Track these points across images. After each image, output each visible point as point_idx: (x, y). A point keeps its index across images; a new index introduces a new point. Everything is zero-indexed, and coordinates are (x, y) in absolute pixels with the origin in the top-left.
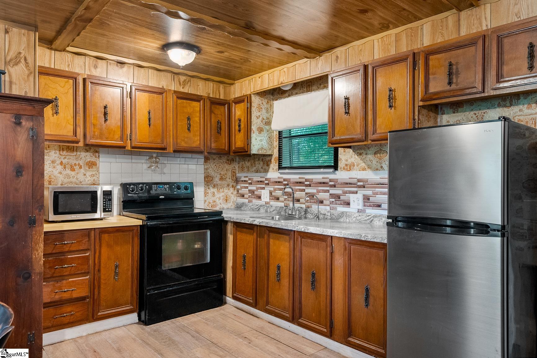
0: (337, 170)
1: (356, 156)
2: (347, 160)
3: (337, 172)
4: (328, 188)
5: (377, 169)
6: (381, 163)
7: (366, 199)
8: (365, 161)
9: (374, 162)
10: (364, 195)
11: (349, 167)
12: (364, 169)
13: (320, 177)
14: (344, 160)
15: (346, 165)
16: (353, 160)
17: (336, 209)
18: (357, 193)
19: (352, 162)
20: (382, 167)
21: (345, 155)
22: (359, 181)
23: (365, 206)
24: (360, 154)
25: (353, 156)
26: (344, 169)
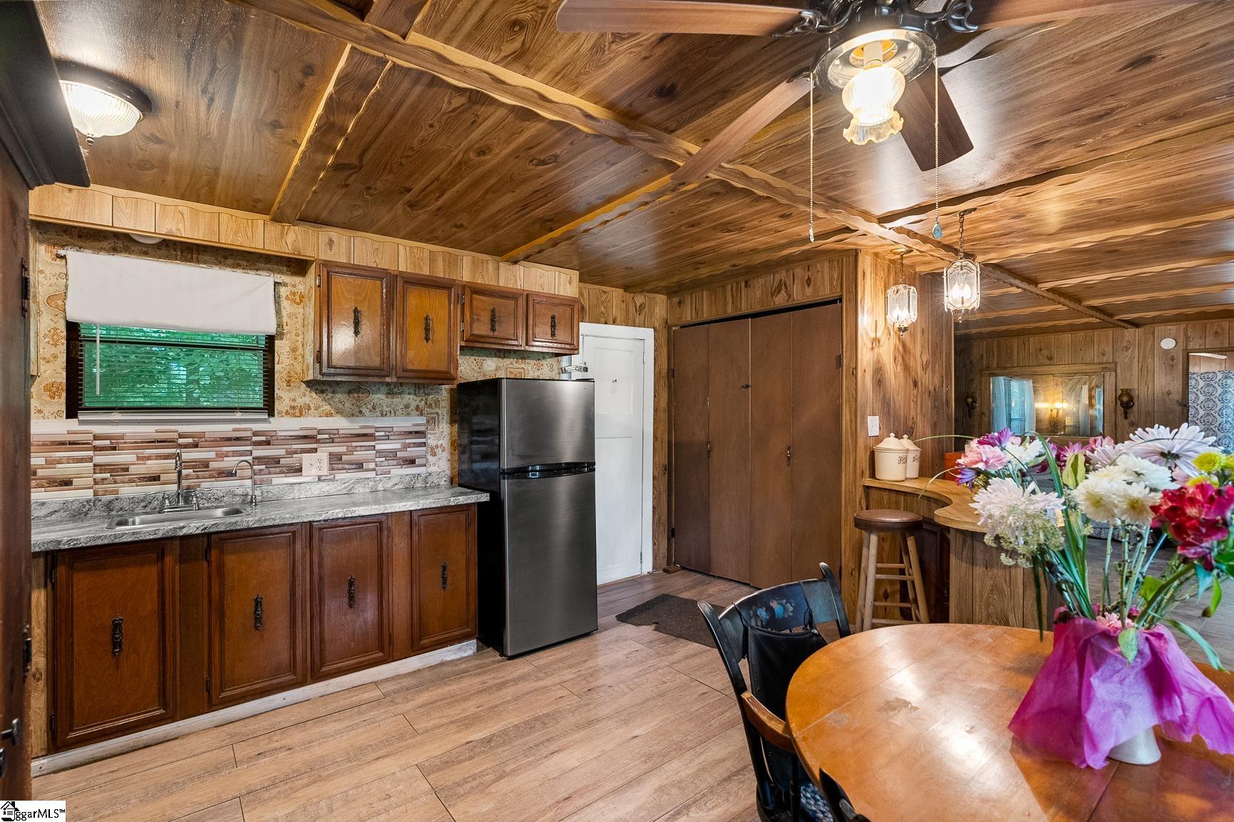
0: (273, 416)
1: (314, 395)
2: (294, 400)
3: (271, 419)
4: (249, 448)
5: (353, 415)
6: (359, 407)
7: (335, 459)
8: (332, 403)
9: (348, 405)
10: (331, 454)
11: (297, 411)
12: (329, 415)
13: (229, 427)
14: (287, 401)
15: (293, 408)
16: (307, 400)
17: (269, 482)
18: (315, 450)
19: (305, 404)
20: (361, 412)
21: (289, 391)
22: (320, 432)
23: (333, 469)
24: (322, 392)
25: (307, 393)
26: (287, 413)
